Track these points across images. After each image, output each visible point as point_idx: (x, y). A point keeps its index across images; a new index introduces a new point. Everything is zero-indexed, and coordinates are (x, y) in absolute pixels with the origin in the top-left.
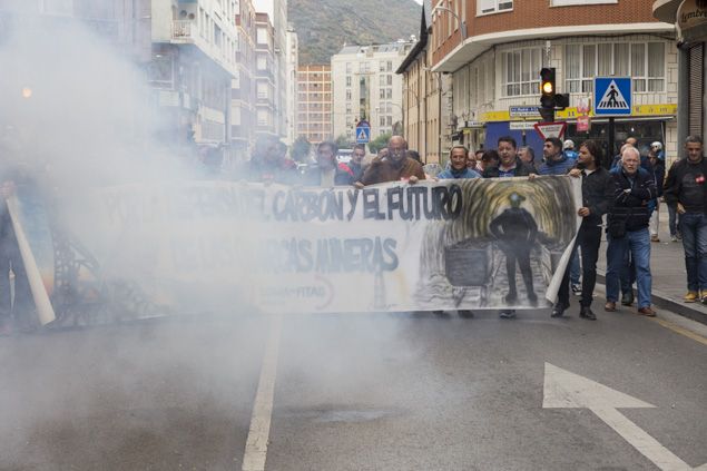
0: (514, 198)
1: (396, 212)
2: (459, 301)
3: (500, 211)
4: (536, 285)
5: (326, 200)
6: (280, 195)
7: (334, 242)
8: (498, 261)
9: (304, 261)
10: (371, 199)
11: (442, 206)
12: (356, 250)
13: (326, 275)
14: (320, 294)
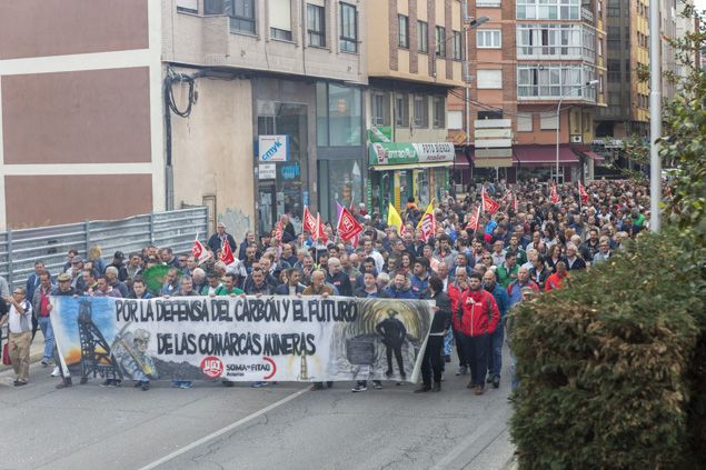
0: (391, 312)
1: (314, 317)
2: (355, 374)
3: (382, 319)
4: (405, 367)
5: (269, 306)
6: (239, 303)
7: (275, 336)
8: (381, 349)
9: (256, 348)
10: (298, 307)
11: (344, 313)
12: (290, 341)
13: (270, 357)
14: (266, 369)
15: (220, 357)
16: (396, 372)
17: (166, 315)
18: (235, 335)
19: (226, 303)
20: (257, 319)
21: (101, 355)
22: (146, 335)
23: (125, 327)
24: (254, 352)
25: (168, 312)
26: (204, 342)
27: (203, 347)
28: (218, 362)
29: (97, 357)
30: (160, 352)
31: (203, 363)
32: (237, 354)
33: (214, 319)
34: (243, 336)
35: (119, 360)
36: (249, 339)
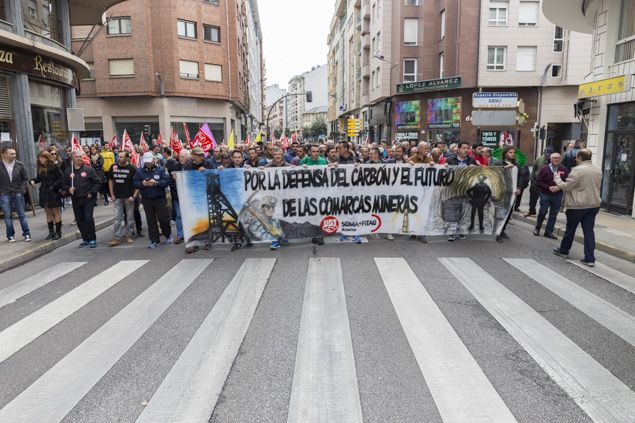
0: (482, 177)
1: (419, 182)
2: (446, 230)
3: (474, 184)
4: (484, 222)
5: (380, 174)
6: (356, 171)
7: (383, 197)
8: (467, 209)
9: (366, 207)
10: (406, 173)
11: (443, 179)
12: (395, 201)
13: (378, 214)
14: (373, 223)
15: (337, 216)
16: (477, 227)
17: (291, 183)
18: (350, 198)
19: (344, 171)
20: (369, 184)
21: (229, 223)
22: (273, 201)
23: (253, 195)
24: (364, 211)
25: (294, 180)
26: (324, 205)
27: (323, 209)
28: (335, 221)
29: (224, 224)
30: (285, 215)
31: (322, 223)
32: (351, 213)
33: (333, 185)
34: (357, 198)
35: (245, 226)
36: (362, 200)
